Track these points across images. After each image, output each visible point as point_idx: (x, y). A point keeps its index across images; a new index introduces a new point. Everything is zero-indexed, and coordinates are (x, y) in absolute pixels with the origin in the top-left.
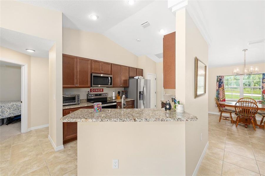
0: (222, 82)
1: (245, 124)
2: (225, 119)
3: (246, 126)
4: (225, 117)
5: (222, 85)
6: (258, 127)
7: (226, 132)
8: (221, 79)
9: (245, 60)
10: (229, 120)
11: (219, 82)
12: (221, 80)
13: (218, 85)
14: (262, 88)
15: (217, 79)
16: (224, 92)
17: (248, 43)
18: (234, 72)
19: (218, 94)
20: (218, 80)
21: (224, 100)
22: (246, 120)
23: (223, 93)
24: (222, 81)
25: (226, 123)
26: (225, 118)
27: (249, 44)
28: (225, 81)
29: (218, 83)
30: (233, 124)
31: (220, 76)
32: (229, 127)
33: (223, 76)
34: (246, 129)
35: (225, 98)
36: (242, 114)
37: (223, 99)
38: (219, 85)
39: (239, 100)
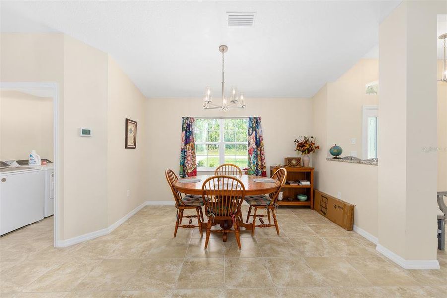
0: (192, 132)
5: (191, 137)
8: (189, 124)
11: (186, 131)
12: (189, 126)
13: (184, 139)
14: (249, 145)
15: (183, 124)
16: (195, 153)
19: (184, 158)
20: (185, 126)
23: (193, 156)
24: (190, 130)
29: (184, 132)
31: (187, 118)
33: (193, 118)
35: (196, 168)
37: (193, 169)
38: (186, 139)
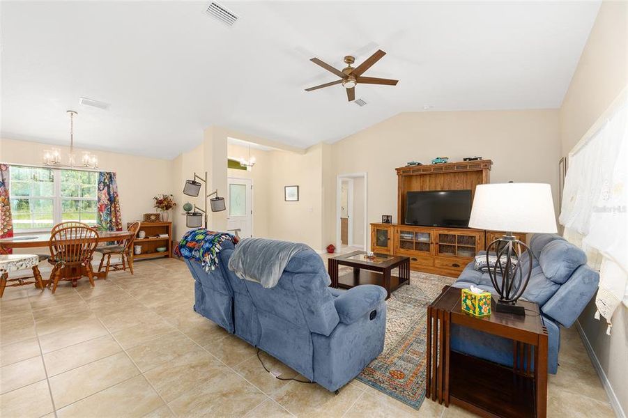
1: (73, 278)
2: (18, 285)
3: (75, 283)
4: (18, 279)
6: (96, 277)
7: (30, 313)
9: (72, 135)
10: (31, 283)
14: (99, 201)
16: (8, 210)
17: (82, 99)
18: (45, 158)
21: (10, 234)
22: (74, 270)
23: (5, 215)
25: (20, 294)
26: (17, 282)
27: (84, 102)
28: (10, 181)
30: (43, 290)
32: (32, 300)
33: (4, 165)
34: (75, 289)
35: (12, 229)
36: (68, 258)
37: (6, 231)
39: (54, 229)
